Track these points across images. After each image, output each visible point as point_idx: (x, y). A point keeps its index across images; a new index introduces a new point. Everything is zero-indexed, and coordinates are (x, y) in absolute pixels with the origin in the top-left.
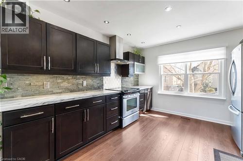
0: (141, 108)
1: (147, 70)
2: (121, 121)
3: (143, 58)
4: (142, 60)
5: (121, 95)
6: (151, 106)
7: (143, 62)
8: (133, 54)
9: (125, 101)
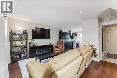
0: (76, 46)
1: (77, 37)
2: (73, 47)
3: (77, 34)
4: (76, 35)
5: (73, 42)
6: (79, 46)
7: (77, 35)
8: (74, 34)
9: (73, 44)
